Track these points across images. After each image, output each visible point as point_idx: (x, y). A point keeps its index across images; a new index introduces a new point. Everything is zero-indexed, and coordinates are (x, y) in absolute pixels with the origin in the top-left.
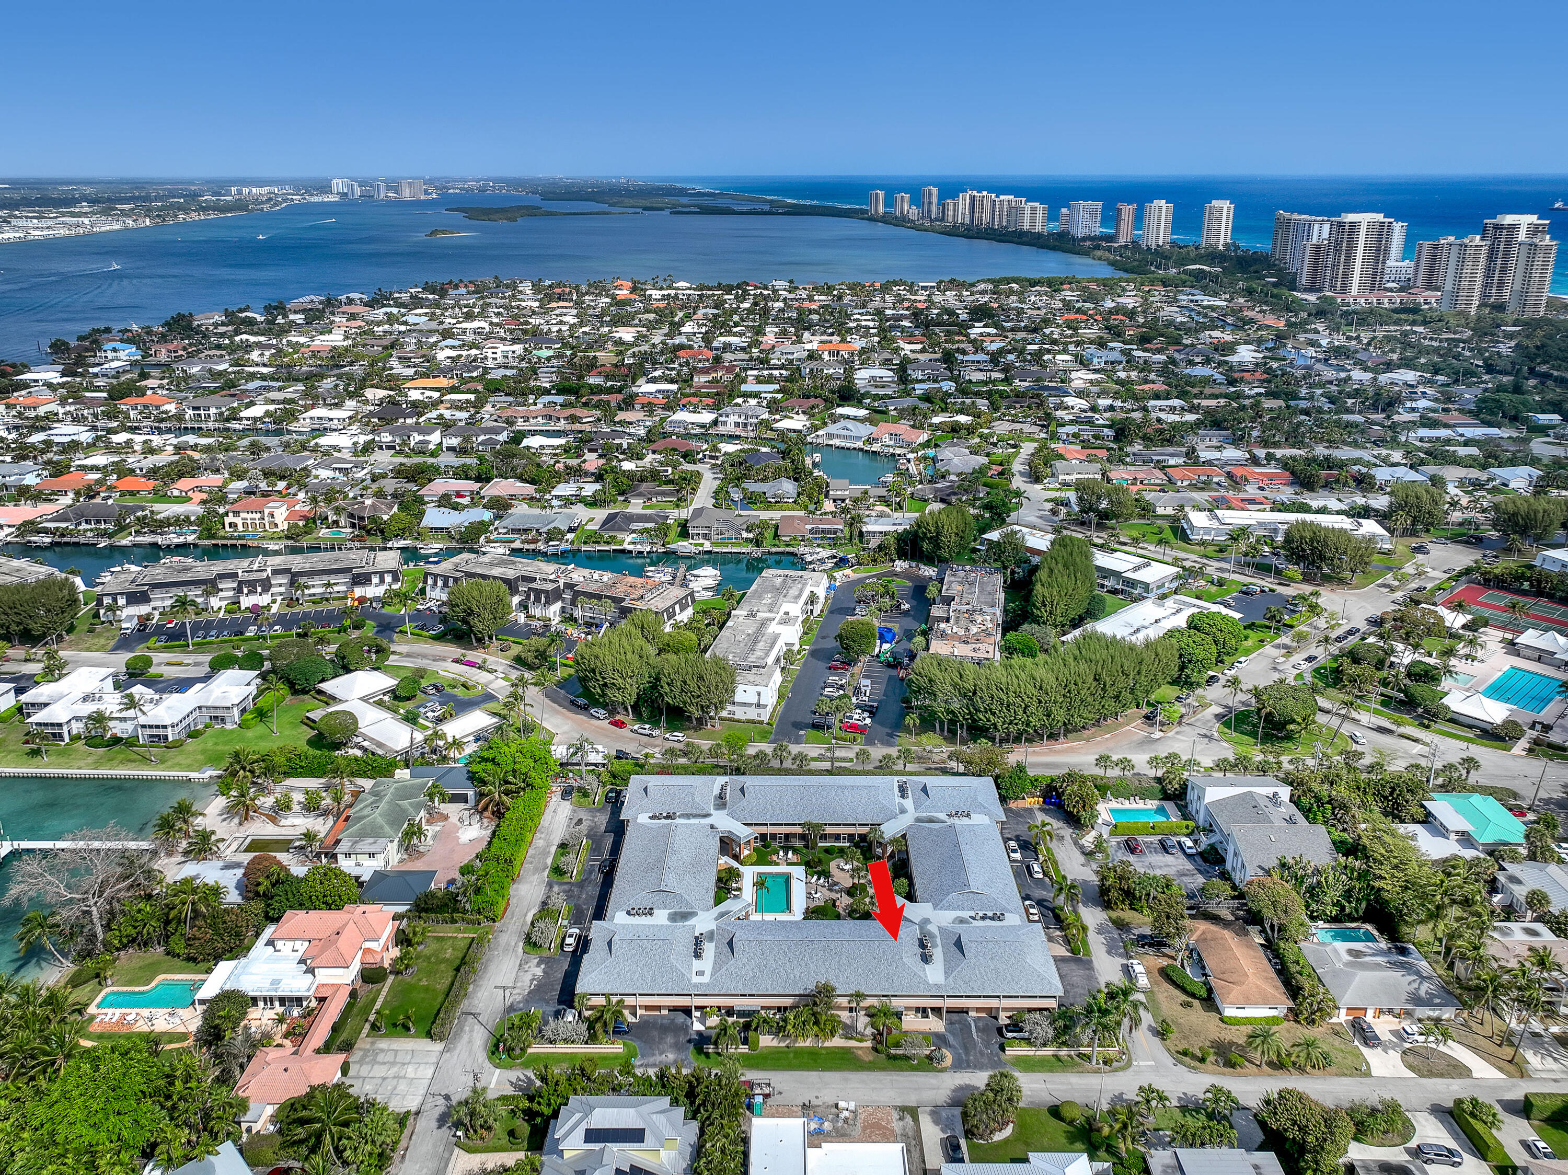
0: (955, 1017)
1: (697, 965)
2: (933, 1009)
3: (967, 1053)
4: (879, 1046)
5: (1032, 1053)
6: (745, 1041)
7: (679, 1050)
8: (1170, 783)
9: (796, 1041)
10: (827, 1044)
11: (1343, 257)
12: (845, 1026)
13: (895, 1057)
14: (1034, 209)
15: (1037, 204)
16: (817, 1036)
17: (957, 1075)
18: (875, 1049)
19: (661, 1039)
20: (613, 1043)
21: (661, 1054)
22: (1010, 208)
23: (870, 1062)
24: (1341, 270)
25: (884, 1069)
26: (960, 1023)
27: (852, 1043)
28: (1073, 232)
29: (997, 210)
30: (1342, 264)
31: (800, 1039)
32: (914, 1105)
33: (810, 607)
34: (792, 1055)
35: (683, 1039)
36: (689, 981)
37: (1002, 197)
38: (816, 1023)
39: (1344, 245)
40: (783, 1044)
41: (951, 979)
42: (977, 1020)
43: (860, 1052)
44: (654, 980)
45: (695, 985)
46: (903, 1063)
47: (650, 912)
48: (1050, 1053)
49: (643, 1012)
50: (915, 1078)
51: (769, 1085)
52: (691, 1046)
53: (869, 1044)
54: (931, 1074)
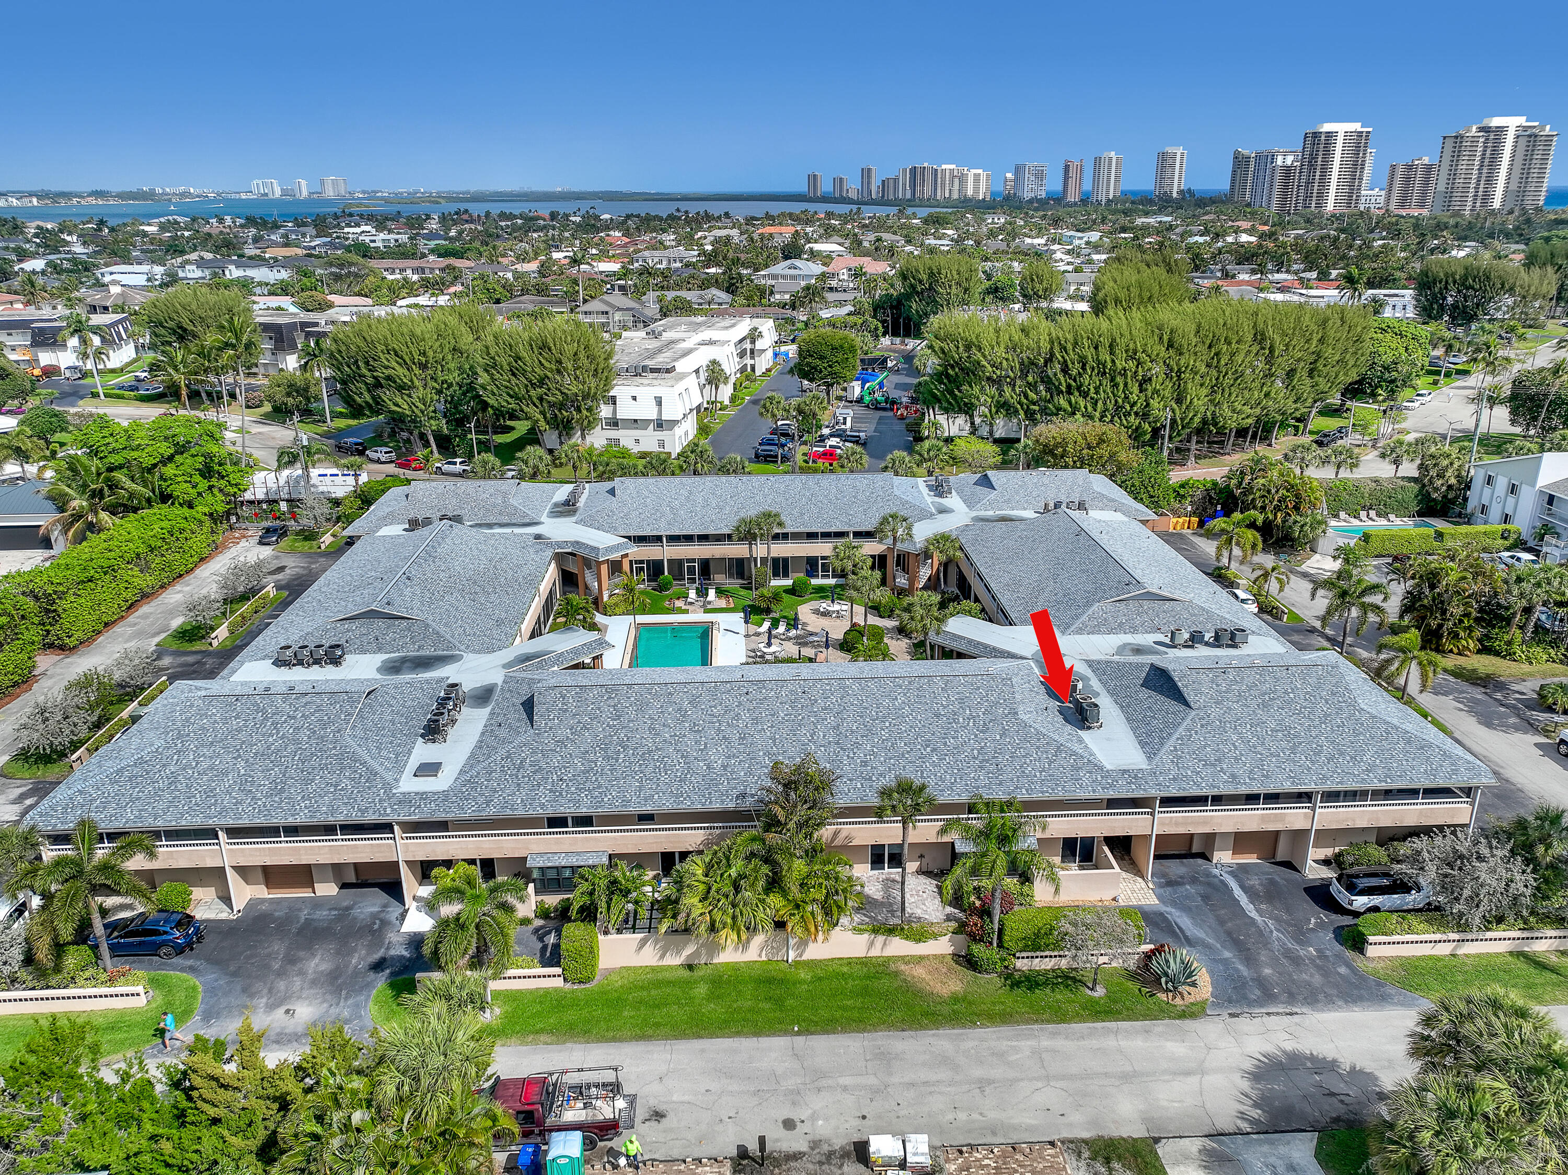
0: (1176, 868)
1: (423, 752)
2: (1111, 841)
3: (1249, 959)
4: (978, 950)
5: (1444, 950)
6: (552, 957)
7: (337, 991)
8: (1440, 476)
9: (715, 948)
10: (817, 951)
11: (1318, 173)
12: (866, 904)
13: (1032, 982)
14: (977, 176)
15: (980, 171)
16: (780, 925)
17: (1243, 1023)
18: (969, 962)
19: (291, 960)
20: (111, 981)
21: (271, 1007)
22: (953, 177)
23: (955, 999)
24: (1316, 188)
25: (1005, 1018)
26: (1194, 880)
27: (898, 947)
28: (1019, 194)
29: (939, 181)
30: (1317, 181)
31: (727, 936)
32: (1137, 1131)
33: (749, 362)
34: (702, 990)
35: (360, 958)
36: (388, 787)
37: (944, 167)
38: (775, 883)
39: (1320, 159)
40: (674, 960)
41: (1165, 755)
42: (1240, 872)
43: (919, 972)
44: (278, 790)
45: (406, 800)
46: (1061, 995)
47: (333, 656)
48: (1502, 947)
49: (261, 892)
50: (1110, 1042)
51: (614, 1088)
52: (381, 982)
53: (943, 946)
54: (1160, 1026)
